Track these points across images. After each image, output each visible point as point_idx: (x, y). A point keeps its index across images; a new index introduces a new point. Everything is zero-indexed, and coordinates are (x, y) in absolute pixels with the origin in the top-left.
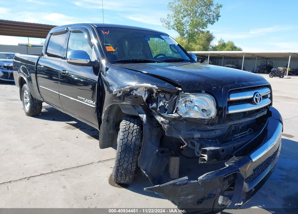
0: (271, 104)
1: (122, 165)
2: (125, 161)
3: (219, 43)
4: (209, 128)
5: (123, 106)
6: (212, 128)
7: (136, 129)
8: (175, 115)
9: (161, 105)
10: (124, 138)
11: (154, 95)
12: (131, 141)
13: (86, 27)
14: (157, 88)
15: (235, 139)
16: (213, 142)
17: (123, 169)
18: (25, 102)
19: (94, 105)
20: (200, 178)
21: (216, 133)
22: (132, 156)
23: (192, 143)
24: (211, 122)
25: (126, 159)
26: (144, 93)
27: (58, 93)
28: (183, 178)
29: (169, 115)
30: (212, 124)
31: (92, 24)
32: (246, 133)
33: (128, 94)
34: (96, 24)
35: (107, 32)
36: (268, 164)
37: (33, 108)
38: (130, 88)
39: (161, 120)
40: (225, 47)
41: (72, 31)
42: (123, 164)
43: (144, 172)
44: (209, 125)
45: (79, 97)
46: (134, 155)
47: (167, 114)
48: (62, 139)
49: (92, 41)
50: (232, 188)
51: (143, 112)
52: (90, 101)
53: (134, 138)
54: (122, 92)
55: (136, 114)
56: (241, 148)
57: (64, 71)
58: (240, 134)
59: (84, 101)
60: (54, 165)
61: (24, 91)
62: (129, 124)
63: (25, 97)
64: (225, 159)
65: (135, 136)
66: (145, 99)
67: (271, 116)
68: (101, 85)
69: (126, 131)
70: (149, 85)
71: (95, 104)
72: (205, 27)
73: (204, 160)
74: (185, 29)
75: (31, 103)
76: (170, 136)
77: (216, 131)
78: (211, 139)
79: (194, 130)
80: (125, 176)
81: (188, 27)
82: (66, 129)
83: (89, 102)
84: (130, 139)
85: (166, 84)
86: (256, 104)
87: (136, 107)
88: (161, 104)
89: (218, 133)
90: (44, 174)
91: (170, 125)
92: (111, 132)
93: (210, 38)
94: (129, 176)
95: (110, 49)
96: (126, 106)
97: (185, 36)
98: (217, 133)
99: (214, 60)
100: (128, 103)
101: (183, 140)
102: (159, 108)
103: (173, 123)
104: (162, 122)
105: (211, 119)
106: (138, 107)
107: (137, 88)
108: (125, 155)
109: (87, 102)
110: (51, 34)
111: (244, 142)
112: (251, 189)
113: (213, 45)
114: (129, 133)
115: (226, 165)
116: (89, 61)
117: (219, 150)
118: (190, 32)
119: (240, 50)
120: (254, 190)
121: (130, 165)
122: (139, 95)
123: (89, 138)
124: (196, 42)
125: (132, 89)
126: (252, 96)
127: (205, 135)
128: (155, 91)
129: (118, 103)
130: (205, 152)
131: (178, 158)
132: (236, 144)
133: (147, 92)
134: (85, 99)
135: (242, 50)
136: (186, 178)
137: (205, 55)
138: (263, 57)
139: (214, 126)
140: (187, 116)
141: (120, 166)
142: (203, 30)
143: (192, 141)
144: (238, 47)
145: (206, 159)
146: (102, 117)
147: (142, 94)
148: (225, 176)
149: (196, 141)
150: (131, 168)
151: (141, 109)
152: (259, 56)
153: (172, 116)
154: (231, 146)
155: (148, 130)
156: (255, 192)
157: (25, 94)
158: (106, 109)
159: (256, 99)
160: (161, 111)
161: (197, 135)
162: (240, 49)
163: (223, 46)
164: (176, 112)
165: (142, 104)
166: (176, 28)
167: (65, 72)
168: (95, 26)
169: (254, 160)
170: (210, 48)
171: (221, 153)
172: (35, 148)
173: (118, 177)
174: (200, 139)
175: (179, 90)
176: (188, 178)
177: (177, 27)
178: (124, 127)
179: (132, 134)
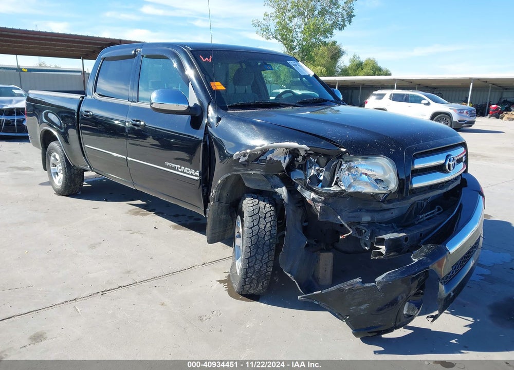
0: (466, 171)
1: (253, 266)
2: (256, 259)
3: (350, 62)
4: (385, 206)
5: (248, 177)
6: (390, 206)
7: (270, 211)
8: (334, 188)
9: (312, 174)
10: (254, 226)
11: (300, 159)
12: (264, 230)
13: (172, 50)
14: (308, 149)
15: (419, 221)
16: (388, 227)
17: (254, 272)
18: (52, 172)
19: (196, 176)
20: (379, 279)
21: (392, 213)
22: (268, 252)
23: (357, 229)
24: (389, 198)
25: (259, 257)
26: (283, 157)
27: (125, 157)
28: (355, 280)
29: (326, 190)
30: (389, 202)
31: (184, 45)
32: (433, 212)
33: (257, 158)
34: (191, 45)
35: (209, 59)
36: (469, 256)
37: (70, 183)
38: (261, 150)
39: (312, 197)
40: (362, 69)
41: (145, 56)
42: (255, 264)
43: (289, 275)
44: (386, 202)
45: (168, 164)
46: (271, 250)
47: (322, 187)
48: (131, 232)
49: (186, 73)
50: (422, 292)
51: (282, 184)
52: (189, 169)
53: (268, 225)
54: (247, 156)
55: (268, 188)
56: (431, 235)
57: (137, 121)
58: (426, 214)
59: (177, 170)
60: (135, 272)
61: (50, 154)
62: (258, 204)
63: (53, 164)
64: (408, 251)
65: (270, 222)
66: (284, 166)
67: (466, 186)
68: (208, 144)
69: (254, 215)
70: (295, 145)
71: (198, 174)
72: (329, 35)
73: (381, 254)
74: (294, 39)
75: (65, 173)
76: (324, 220)
77: (392, 211)
78: (386, 223)
79: (361, 210)
80: (256, 282)
81: (299, 35)
82: (133, 214)
83: (188, 171)
84: (262, 227)
85: (322, 143)
86: (448, 172)
87: (270, 177)
88: (313, 172)
89: (395, 213)
90: (124, 286)
91: (325, 204)
92: (223, 217)
93: (336, 54)
94: (263, 283)
95: (218, 86)
96: (252, 177)
97: (295, 51)
98: (394, 215)
99: (346, 91)
100: (258, 173)
101: (346, 226)
102: (309, 179)
103: (330, 200)
104: (313, 200)
105: (390, 193)
106: (272, 177)
107: (273, 150)
108: (257, 251)
109: (183, 172)
110: (104, 59)
111: (433, 226)
112: (449, 293)
113: (342, 65)
114: (260, 218)
115: (414, 260)
116: (186, 106)
117: (401, 239)
118: (304, 44)
119: (387, 74)
120: (452, 294)
121: (265, 266)
122: (275, 159)
123: (175, 227)
124: (314, 61)
125: (264, 151)
126: (443, 161)
127: (378, 217)
128: (303, 153)
129: (241, 172)
130: (382, 242)
131: (331, 254)
132: (423, 230)
133: (287, 155)
134: (179, 166)
135: (390, 75)
136: (359, 280)
137: (330, 82)
138: (427, 86)
139: (392, 204)
140: (352, 190)
141: (249, 267)
142: (327, 40)
143: (359, 226)
144: (384, 69)
145: (384, 253)
146: (212, 194)
147: (280, 157)
148: (414, 276)
149: (365, 226)
150: (267, 270)
151: (277, 180)
152: (420, 84)
153: (330, 190)
154: (416, 232)
155: (291, 212)
156: (454, 296)
157: (52, 158)
158: (219, 182)
159: (449, 165)
160: (311, 183)
161: (366, 218)
162: (387, 71)
163: (358, 67)
164: (336, 184)
165: (280, 174)
166: (279, 37)
167: (138, 123)
168: (189, 49)
169: (452, 251)
170: (337, 72)
171: (404, 242)
172: (93, 247)
173: (245, 285)
174: (370, 224)
175: (342, 152)
176: (361, 280)
177: (282, 35)
178: (252, 208)
179: (265, 218)
